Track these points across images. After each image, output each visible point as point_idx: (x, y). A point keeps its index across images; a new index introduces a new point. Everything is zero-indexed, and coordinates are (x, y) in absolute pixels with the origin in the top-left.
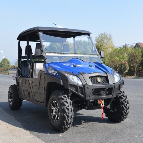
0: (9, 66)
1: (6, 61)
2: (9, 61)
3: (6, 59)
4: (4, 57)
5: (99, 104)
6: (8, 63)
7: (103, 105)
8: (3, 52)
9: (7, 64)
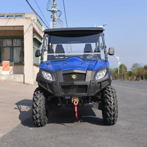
0: (126, 71)
1: (123, 66)
2: (126, 67)
3: (123, 65)
4: (119, 63)
5: (72, 102)
6: (126, 68)
7: (76, 103)
8: (119, 58)
9: (124, 70)
